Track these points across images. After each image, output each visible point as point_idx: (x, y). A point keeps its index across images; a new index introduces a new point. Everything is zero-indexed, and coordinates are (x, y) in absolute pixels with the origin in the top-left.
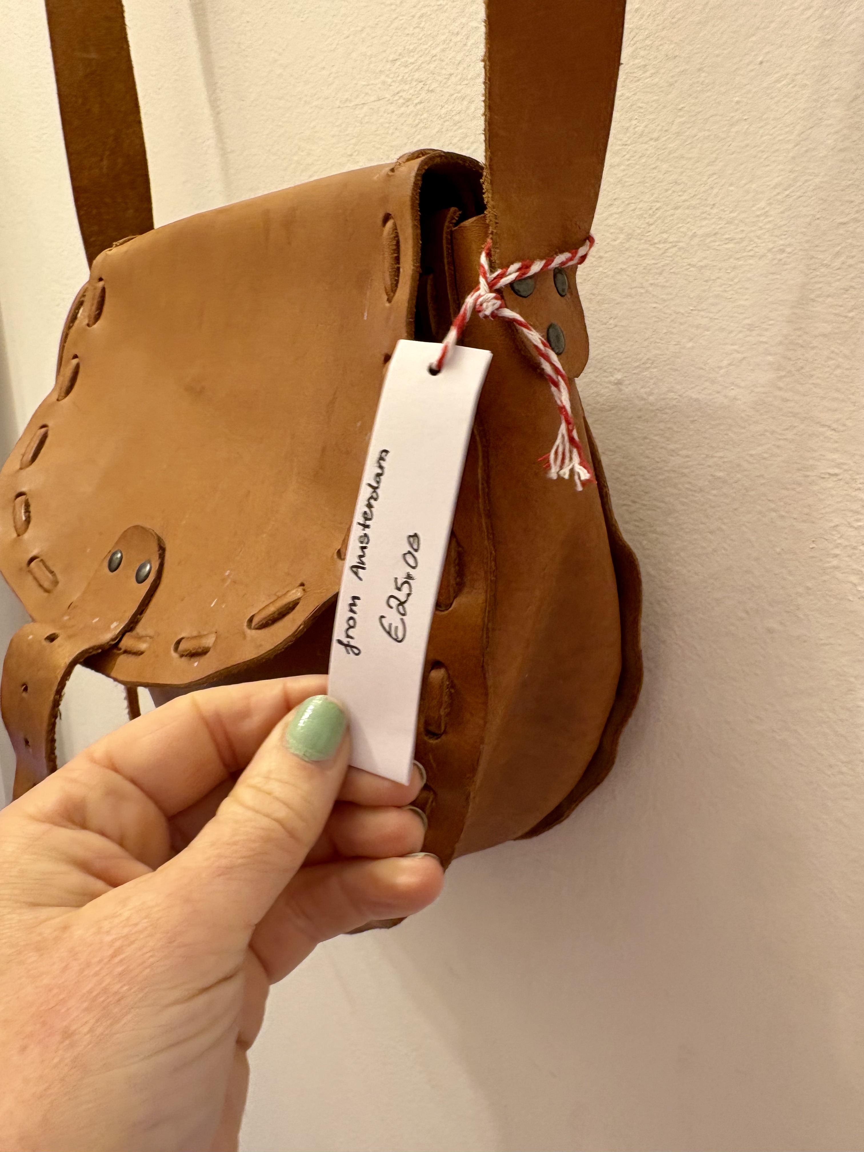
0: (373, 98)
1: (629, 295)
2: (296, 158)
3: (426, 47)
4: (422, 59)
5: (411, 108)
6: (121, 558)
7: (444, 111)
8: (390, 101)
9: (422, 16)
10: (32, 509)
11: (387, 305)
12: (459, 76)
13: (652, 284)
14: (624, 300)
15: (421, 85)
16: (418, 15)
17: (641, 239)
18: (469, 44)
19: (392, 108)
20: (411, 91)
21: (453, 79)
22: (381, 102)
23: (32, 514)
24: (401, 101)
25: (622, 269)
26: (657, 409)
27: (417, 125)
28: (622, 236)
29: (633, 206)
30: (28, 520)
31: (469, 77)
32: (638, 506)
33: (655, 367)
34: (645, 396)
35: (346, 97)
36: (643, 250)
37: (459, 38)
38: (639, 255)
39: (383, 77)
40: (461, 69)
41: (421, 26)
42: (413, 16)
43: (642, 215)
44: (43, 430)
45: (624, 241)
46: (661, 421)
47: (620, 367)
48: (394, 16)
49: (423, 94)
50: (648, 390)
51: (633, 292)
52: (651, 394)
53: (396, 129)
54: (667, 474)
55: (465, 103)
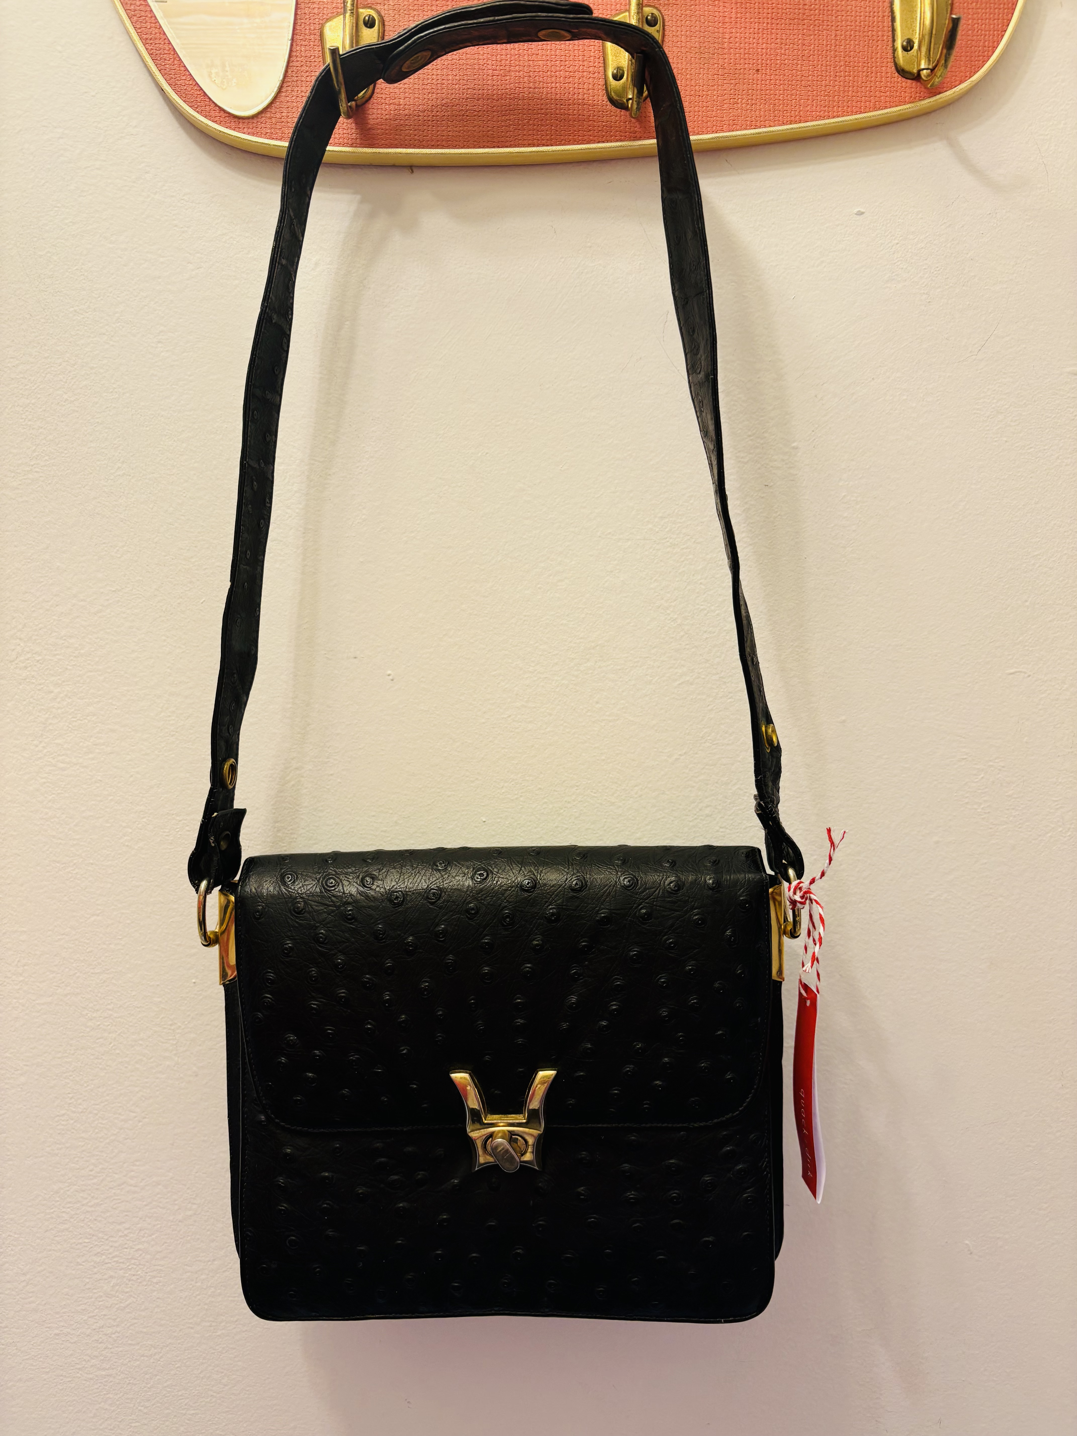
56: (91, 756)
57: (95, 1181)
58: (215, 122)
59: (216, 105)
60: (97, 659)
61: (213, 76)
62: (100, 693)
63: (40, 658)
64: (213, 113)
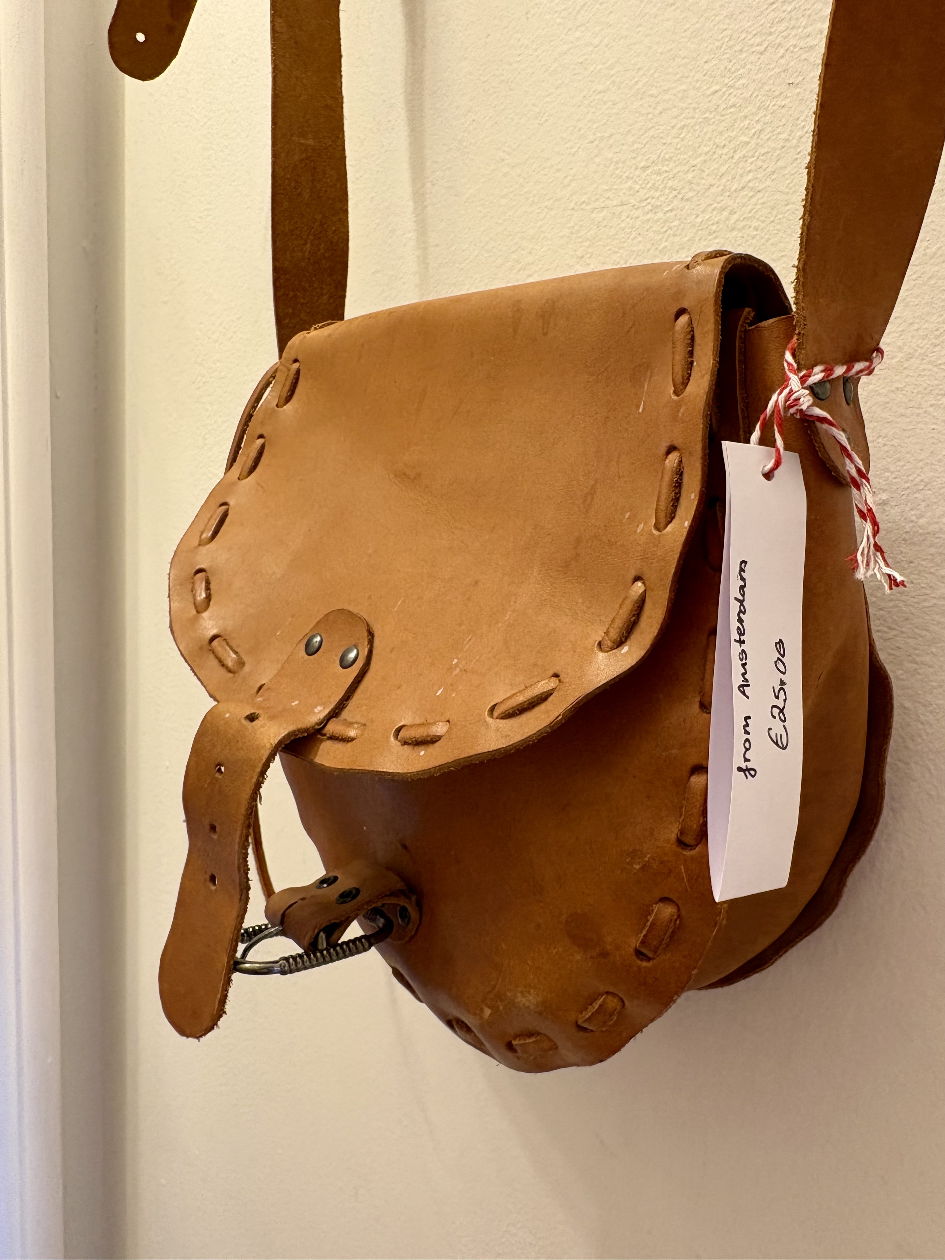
0: (615, 203)
1: (902, 415)
2: (514, 256)
3: (685, 157)
4: (678, 169)
5: (660, 215)
6: (321, 643)
7: (699, 220)
8: (636, 207)
9: (682, 128)
10: (212, 586)
11: (675, 398)
12: (721, 188)
13: (931, 405)
14: (899, 420)
15: (675, 193)
16: (679, 126)
17: (923, 360)
18: (736, 157)
19: (637, 213)
20: (663, 199)
21: (713, 190)
22: (625, 207)
23: (213, 592)
24: (649, 207)
25: (897, 388)
26: (928, 533)
27: (665, 232)
28: (900, 355)
29: (916, 326)
30: (209, 598)
31: (733, 188)
32: (894, 632)
33: (929, 490)
34: (914, 518)
35: (583, 199)
36: (924, 370)
37: (725, 151)
38: (920, 375)
39: (630, 183)
40: (724, 180)
41: (682, 136)
42: (673, 127)
43: (926, 336)
44: (224, 507)
45: (902, 360)
46: (931, 546)
47: (886, 487)
48: (650, 125)
49: (676, 202)
50: (918, 512)
51: (908, 411)
52: (921, 516)
53: (639, 234)
54: (934, 601)
55: (725, 213)
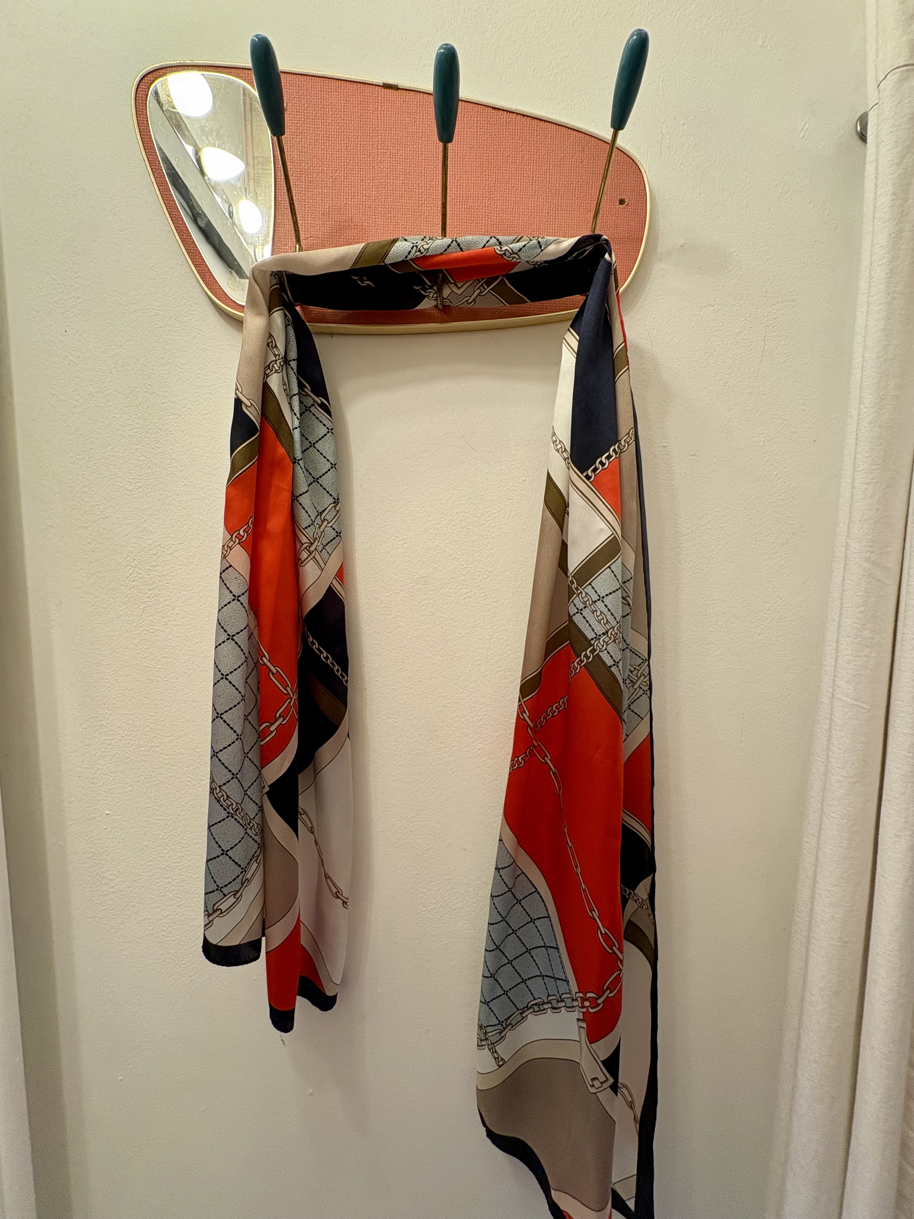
56: (167, 626)
57: (165, 841)
58: (231, 308)
59: (232, 300)
60: (170, 577)
61: (230, 284)
62: (172, 594)
63: (141, 576)
64: (230, 304)
